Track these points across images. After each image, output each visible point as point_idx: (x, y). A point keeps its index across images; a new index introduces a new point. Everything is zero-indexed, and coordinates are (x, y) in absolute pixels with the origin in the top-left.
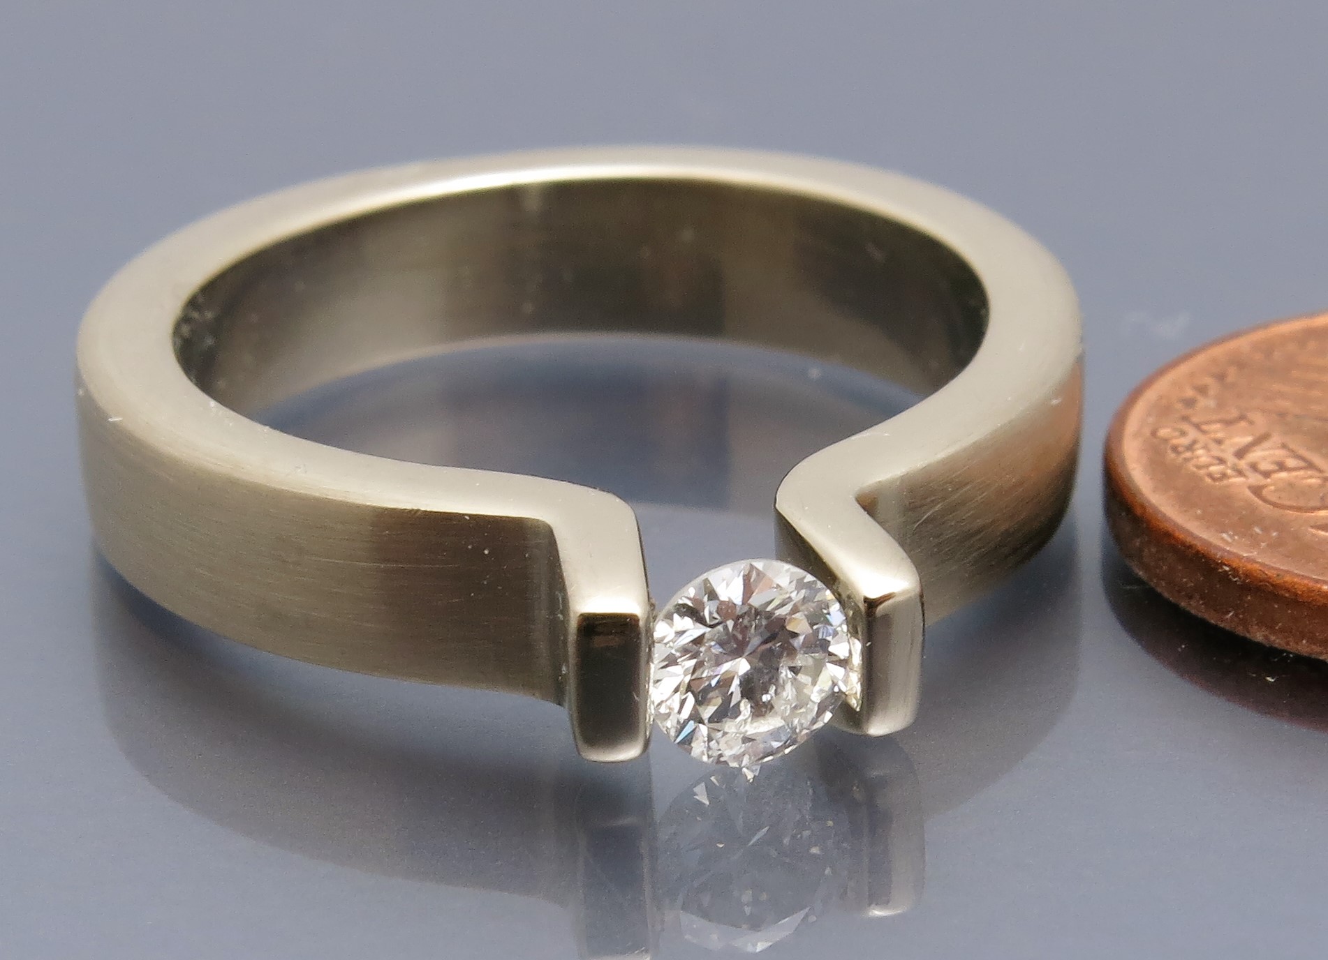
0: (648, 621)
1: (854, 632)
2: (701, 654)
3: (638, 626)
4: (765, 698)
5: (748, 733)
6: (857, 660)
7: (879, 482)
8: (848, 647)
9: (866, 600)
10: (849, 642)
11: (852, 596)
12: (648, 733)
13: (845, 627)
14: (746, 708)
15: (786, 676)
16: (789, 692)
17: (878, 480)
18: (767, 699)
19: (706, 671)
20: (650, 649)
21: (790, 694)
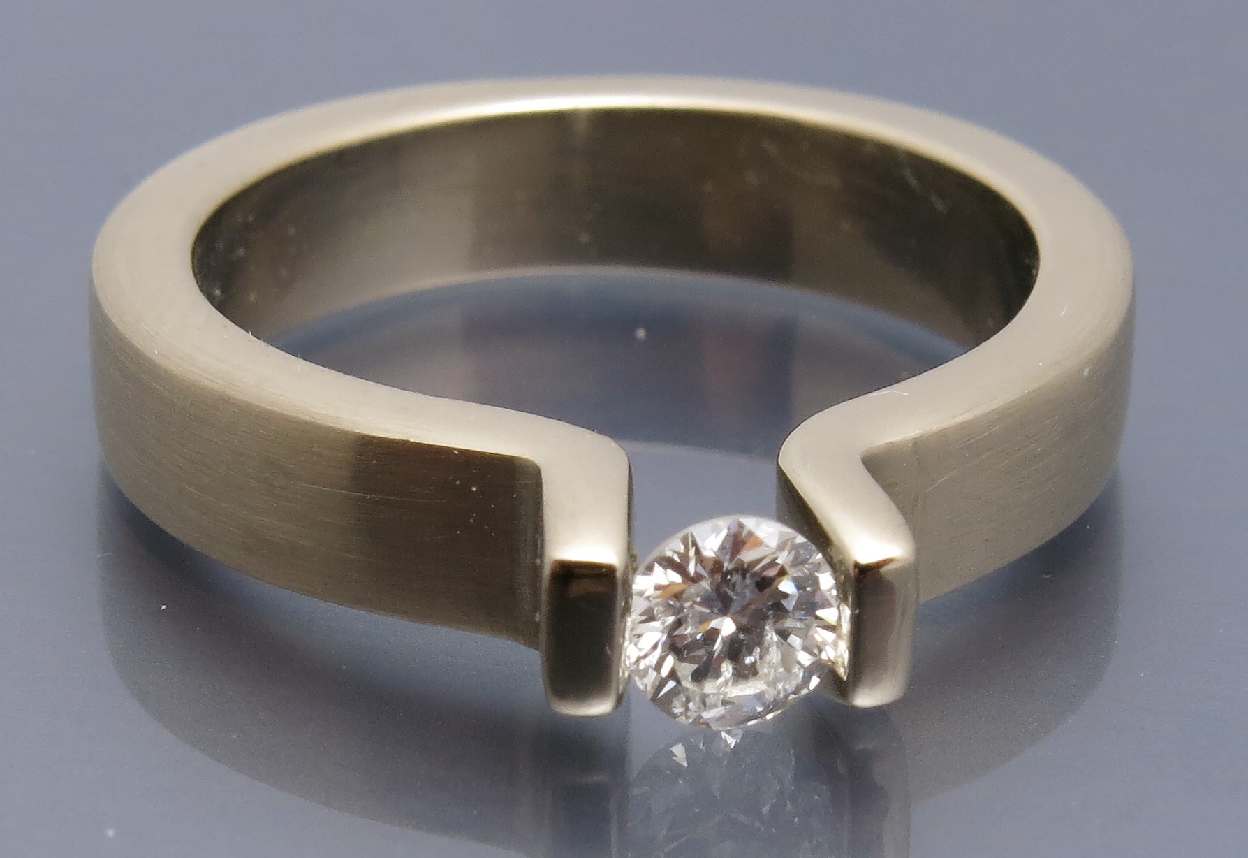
0: (626, 573)
1: (843, 598)
2: (685, 610)
3: (614, 577)
4: (748, 660)
5: (729, 696)
6: (846, 627)
7: (891, 443)
8: (838, 614)
9: (857, 565)
10: (839, 608)
11: (844, 562)
12: (621, 688)
13: (834, 592)
14: (727, 670)
15: (772, 638)
16: (774, 655)
17: (888, 441)
18: (751, 661)
19: (690, 628)
20: (627, 602)
21: (774, 658)
